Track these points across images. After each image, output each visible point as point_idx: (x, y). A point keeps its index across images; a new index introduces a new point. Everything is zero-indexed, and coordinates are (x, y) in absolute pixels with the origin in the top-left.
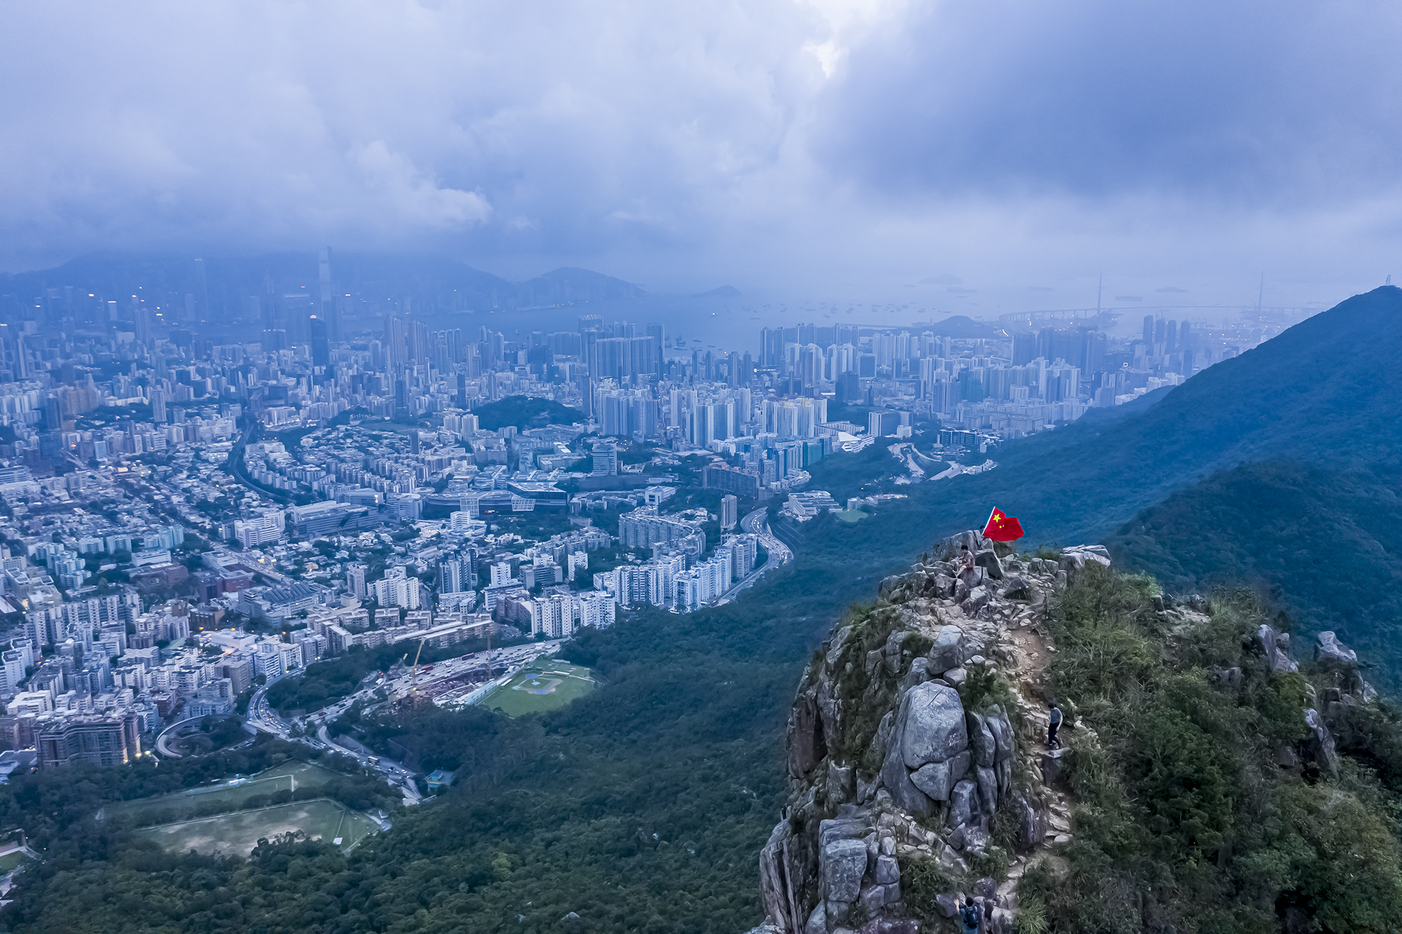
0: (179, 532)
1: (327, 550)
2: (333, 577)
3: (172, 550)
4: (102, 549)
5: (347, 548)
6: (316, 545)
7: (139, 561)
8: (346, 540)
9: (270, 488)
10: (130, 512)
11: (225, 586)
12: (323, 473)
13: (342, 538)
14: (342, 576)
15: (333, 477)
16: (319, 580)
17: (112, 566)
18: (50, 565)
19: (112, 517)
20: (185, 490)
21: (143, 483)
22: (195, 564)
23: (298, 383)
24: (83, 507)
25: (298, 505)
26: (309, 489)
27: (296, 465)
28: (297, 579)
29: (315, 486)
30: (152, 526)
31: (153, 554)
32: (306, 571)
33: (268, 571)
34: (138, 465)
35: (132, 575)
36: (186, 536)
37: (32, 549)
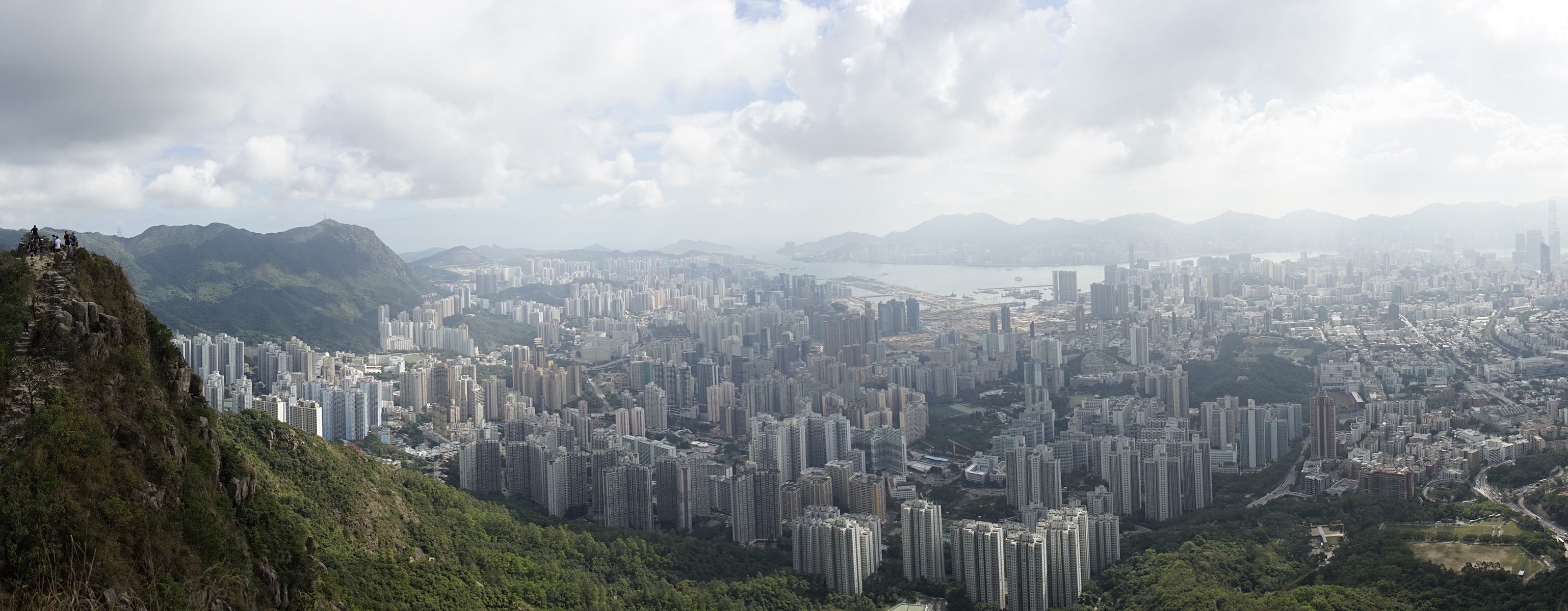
0: (1453, 366)
1: (1538, 386)
2: (1539, 404)
3: (1448, 378)
4: (1412, 373)
5: (1549, 386)
6: (1532, 383)
7: (1429, 381)
8: (1550, 381)
9: (1508, 346)
10: (1429, 353)
11: (1475, 403)
12: (1540, 339)
13: (1547, 380)
14: (1543, 404)
15: (1546, 341)
16: (1530, 405)
17: (1415, 383)
18: (1383, 379)
19: (1420, 355)
20: (1460, 343)
21: (1438, 337)
22: (1459, 387)
23: (1531, 283)
24: (1406, 347)
25: (1523, 357)
26: (1531, 348)
27: (1524, 333)
28: (1518, 403)
29: (1535, 346)
30: (1440, 362)
31: (1438, 379)
32: (1524, 398)
33: (1502, 396)
34: (1437, 326)
35: (1425, 390)
36: (1457, 370)
37: (1376, 369)
